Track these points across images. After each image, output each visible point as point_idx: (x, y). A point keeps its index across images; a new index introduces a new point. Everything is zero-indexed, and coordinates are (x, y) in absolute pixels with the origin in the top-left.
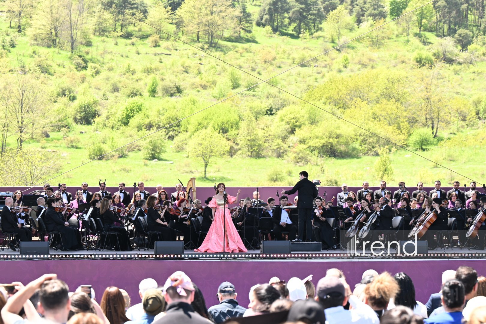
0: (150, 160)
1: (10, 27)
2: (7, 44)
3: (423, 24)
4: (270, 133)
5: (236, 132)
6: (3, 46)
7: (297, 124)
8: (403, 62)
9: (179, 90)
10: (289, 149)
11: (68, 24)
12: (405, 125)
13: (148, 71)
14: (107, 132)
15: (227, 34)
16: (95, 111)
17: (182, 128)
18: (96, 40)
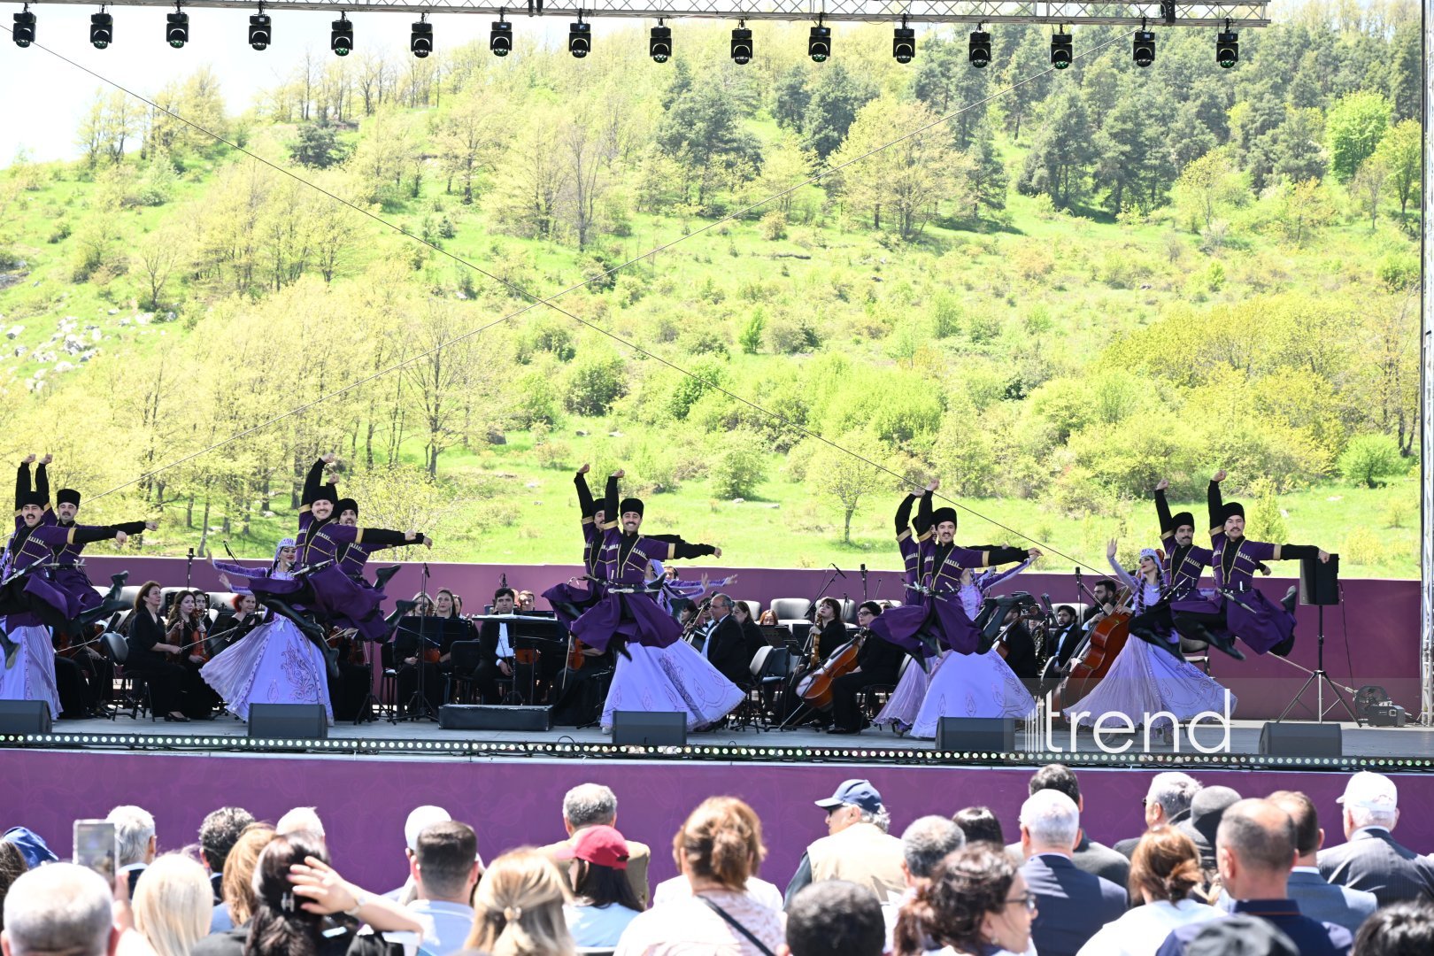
0: (727, 499)
1: (449, 192)
2: (435, 232)
3: (1411, 190)
4: (1008, 440)
5: (932, 439)
6: (426, 234)
7: (1074, 420)
8: (1353, 279)
9: (812, 340)
10: (1052, 479)
11: (573, 185)
12: (1333, 426)
13: (754, 295)
14: (636, 433)
15: (946, 211)
16: (615, 384)
17: (809, 428)
18: (641, 222)
